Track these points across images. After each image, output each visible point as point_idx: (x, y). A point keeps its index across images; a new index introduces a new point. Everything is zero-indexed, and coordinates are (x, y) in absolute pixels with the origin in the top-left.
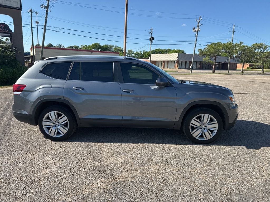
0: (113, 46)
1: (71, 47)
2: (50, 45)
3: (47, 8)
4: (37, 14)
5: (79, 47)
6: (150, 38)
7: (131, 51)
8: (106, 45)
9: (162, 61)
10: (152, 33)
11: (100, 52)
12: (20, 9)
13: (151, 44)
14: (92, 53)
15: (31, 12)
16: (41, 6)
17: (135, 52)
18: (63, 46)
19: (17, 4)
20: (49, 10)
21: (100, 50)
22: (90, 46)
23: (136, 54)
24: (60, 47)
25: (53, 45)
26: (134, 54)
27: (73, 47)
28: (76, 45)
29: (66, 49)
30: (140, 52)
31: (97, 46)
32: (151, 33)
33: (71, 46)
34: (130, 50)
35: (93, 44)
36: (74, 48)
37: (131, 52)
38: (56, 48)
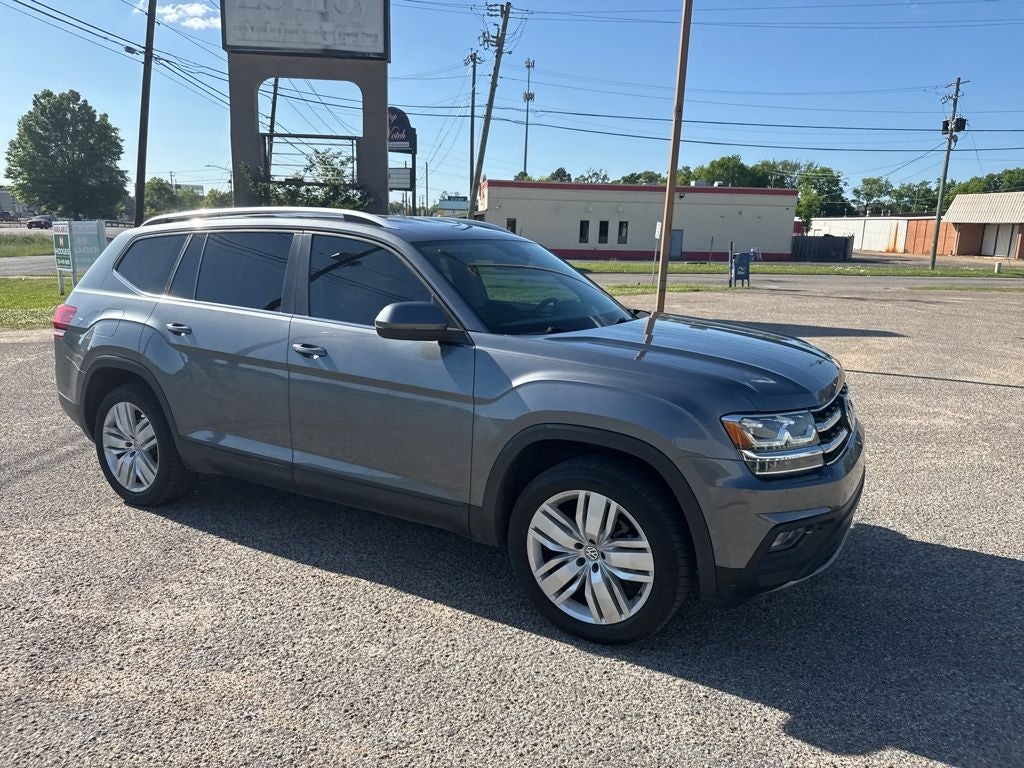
0: (796, 167)
1: (633, 178)
2: (561, 174)
3: (500, 42)
4: (528, 67)
5: (659, 176)
6: (946, 124)
7: (875, 182)
8: (765, 164)
9: (1013, 225)
10: (955, 101)
11: (716, 191)
12: (385, 57)
13: (949, 150)
14: (681, 197)
15: (475, 63)
16: (482, 39)
17: (896, 187)
18: (605, 177)
19: (376, 42)
20: (506, 48)
21: (716, 184)
22: (702, 168)
23: (900, 196)
24: (594, 180)
25: (569, 175)
26: (889, 193)
27: (639, 176)
28: (651, 171)
29: (614, 187)
30: (924, 183)
31: (728, 168)
32: (952, 102)
33: (632, 175)
34: (876, 177)
35: (713, 164)
36: (642, 182)
37: (875, 187)
38: (581, 186)
